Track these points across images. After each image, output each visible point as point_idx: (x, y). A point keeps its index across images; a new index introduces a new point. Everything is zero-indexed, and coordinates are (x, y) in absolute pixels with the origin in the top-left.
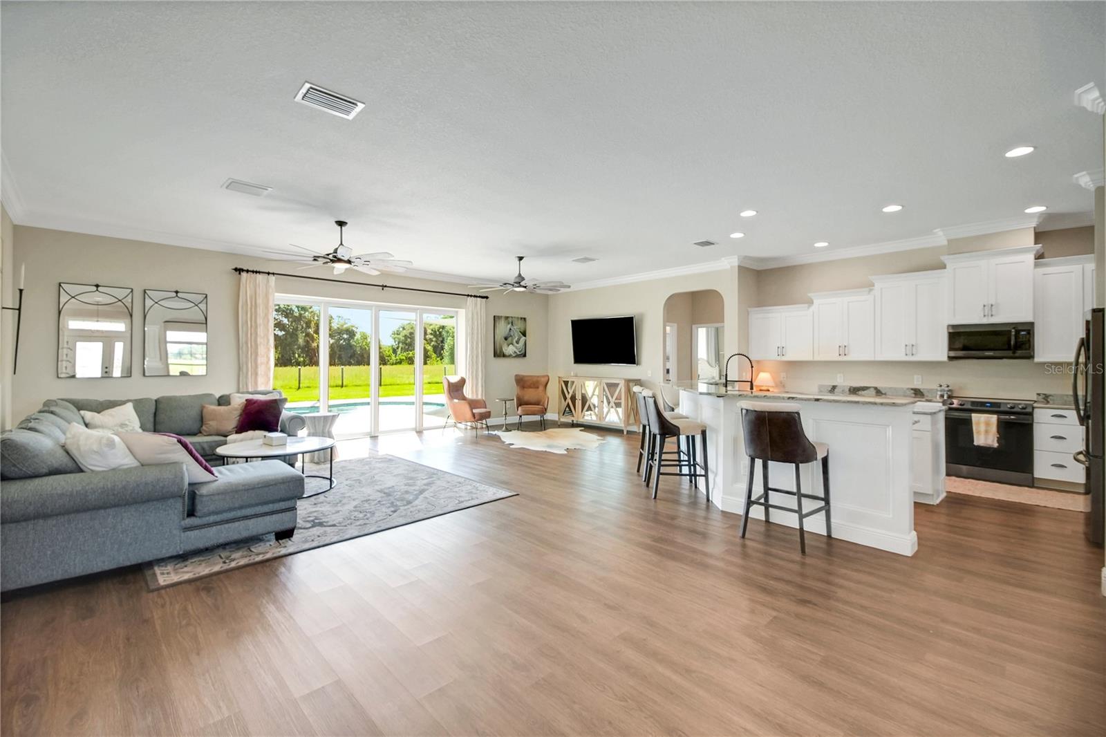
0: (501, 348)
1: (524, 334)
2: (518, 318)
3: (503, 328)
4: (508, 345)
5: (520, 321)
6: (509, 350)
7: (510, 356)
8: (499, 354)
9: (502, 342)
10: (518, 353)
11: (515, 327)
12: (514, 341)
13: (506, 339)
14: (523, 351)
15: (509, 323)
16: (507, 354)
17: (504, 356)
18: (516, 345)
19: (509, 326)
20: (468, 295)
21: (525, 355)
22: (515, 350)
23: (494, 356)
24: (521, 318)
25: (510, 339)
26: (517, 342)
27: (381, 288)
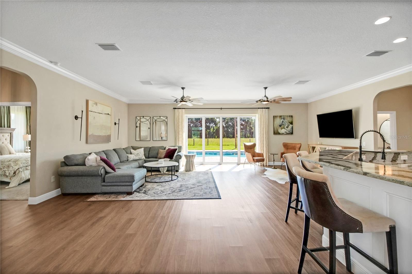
0: (277, 130)
1: (292, 123)
2: (287, 116)
3: (278, 121)
4: (282, 129)
5: (288, 117)
6: (283, 131)
7: (283, 134)
8: (276, 133)
9: (277, 128)
10: (288, 132)
11: (286, 120)
12: (285, 127)
13: (280, 126)
14: (291, 132)
15: (282, 119)
16: (281, 133)
17: (279, 134)
18: (286, 128)
19: (282, 120)
20: (259, 108)
21: (292, 133)
22: (286, 131)
23: (274, 134)
24: (290, 116)
25: (283, 126)
26: (287, 127)
27: (221, 109)
